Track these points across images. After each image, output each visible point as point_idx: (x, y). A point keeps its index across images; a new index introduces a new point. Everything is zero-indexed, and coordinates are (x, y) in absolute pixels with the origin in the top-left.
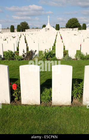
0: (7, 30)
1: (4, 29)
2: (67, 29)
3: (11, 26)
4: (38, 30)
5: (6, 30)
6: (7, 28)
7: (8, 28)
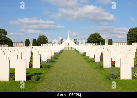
0: (21, 44)
1: (17, 43)
2: (88, 44)
3: (27, 39)
4: (52, 44)
5: (19, 44)
6: (20, 42)
7: (22, 42)
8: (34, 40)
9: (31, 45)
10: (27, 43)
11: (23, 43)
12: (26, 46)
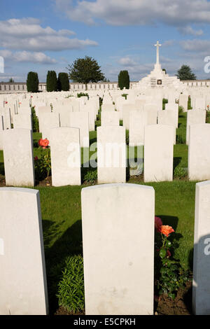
7: (11, 82)
8: (51, 75)
9: (43, 87)
10: (33, 84)
11: (16, 83)
12: (29, 91)
